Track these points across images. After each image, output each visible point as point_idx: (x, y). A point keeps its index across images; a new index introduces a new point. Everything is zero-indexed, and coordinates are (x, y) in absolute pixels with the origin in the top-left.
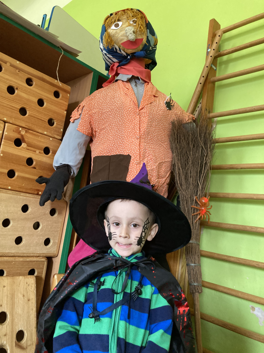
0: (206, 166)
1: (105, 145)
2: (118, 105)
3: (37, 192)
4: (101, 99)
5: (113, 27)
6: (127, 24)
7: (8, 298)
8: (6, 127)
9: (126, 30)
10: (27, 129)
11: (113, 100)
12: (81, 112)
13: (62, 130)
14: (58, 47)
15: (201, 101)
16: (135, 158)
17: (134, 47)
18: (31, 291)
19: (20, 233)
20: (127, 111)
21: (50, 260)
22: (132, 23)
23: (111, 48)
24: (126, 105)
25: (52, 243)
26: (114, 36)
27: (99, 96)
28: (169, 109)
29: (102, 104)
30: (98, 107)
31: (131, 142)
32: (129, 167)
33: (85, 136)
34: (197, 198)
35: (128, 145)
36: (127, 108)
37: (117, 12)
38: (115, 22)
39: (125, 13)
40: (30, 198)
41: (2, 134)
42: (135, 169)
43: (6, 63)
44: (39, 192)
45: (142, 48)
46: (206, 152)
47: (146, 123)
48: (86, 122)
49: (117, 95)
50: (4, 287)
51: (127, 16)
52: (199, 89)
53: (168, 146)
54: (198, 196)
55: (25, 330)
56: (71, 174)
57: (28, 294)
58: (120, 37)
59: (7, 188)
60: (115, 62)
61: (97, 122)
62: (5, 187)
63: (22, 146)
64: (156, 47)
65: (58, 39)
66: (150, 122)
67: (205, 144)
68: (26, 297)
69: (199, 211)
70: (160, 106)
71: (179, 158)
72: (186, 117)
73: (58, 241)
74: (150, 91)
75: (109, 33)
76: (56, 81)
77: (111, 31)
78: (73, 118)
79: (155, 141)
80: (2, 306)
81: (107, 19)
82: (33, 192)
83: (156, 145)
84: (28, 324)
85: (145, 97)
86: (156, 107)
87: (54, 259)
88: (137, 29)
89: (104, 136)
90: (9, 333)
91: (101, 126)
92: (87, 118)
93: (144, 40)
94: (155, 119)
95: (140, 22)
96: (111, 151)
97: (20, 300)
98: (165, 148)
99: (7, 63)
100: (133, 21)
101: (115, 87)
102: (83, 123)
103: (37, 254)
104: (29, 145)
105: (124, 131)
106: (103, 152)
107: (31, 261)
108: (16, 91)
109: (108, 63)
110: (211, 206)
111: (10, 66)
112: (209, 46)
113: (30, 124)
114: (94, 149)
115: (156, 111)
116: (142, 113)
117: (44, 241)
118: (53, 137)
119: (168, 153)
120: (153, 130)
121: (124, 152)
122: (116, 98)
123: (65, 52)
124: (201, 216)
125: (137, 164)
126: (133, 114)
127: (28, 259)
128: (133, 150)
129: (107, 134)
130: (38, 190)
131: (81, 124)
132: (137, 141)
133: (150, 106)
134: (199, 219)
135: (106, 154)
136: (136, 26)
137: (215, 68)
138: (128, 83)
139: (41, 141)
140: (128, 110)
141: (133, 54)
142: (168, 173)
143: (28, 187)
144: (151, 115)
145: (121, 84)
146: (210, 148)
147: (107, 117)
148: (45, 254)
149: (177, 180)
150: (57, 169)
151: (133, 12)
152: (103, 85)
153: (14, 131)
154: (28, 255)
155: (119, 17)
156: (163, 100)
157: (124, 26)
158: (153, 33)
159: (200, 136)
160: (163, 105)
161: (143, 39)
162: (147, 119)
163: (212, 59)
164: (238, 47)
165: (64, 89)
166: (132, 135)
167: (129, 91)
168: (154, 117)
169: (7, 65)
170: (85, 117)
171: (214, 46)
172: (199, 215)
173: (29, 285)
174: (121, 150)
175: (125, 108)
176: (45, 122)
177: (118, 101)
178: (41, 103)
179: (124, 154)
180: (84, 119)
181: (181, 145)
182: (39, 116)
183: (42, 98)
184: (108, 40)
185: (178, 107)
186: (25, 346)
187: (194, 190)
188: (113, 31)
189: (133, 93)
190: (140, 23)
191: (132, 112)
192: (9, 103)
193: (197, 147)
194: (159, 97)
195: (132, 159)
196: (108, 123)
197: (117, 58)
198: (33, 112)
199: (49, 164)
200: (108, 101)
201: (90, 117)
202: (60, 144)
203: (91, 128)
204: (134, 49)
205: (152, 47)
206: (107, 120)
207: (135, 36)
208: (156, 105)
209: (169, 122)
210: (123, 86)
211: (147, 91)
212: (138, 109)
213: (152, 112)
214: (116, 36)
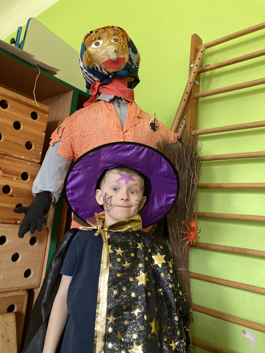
0: (193, 188)
3: (15, 221)
4: (82, 121)
5: (93, 46)
6: (108, 42)
9: (107, 49)
10: (3, 155)
11: (96, 122)
12: (61, 134)
13: (41, 153)
14: (35, 66)
15: (185, 118)
18: (11, 331)
20: (110, 135)
21: (31, 292)
22: (113, 41)
23: (91, 68)
24: (109, 128)
26: (94, 55)
27: (80, 117)
28: (153, 131)
29: (84, 126)
30: (80, 129)
33: (66, 160)
34: (185, 223)
36: (110, 131)
37: (97, 29)
38: (95, 40)
39: (105, 31)
40: (8, 229)
44: (17, 221)
45: (124, 67)
46: (193, 174)
48: (67, 145)
49: (99, 117)
51: (107, 34)
52: (183, 105)
54: (186, 220)
56: (52, 201)
57: (8, 334)
58: (101, 56)
60: (96, 81)
61: (78, 146)
64: (139, 65)
65: (34, 58)
67: (191, 165)
68: (5, 338)
69: (187, 236)
70: (145, 128)
72: (171, 137)
73: (40, 271)
74: (134, 112)
75: (89, 52)
76: (33, 102)
77: (91, 49)
78: (53, 141)
81: (86, 37)
82: (11, 222)
85: (129, 119)
86: (140, 129)
87: (35, 291)
88: (119, 48)
92: (68, 141)
93: (126, 59)
95: (122, 40)
100: (114, 40)
101: (97, 108)
102: (64, 146)
103: (17, 287)
104: (5, 172)
107: (10, 297)
109: (89, 82)
110: (200, 229)
112: (192, 61)
113: (6, 149)
115: (141, 133)
117: (24, 273)
118: (31, 161)
122: (99, 120)
123: (41, 70)
124: (190, 242)
126: (117, 137)
127: (7, 295)
130: (17, 219)
131: (62, 148)
133: (135, 129)
134: (188, 245)
136: (117, 44)
137: (198, 84)
138: (111, 103)
139: (18, 167)
140: (111, 133)
143: (5, 217)
144: (135, 138)
145: (103, 105)
146: (196, 169)
147: (89, 140)
148: (26, 286)
150: (36, 196)
151: (114, 30)
152: (84, 105)
154: (6, 290)
155: (99, 36)
156: (147, 121)
157: (104, 45)
158: (135, 51)
159: (187, 157)
160: (148, 127)
161: (125, 58)
163: (195, 75)
164: (220, 63)
165: (42, 109)
167: (112, 113)
168: (139, 140)
170: (66, 140)
171: (197, 62)
172: (188, 241)
173: (8, 324)
176: (23, 146)
177: (100, 124)
178: (17, 125)
180: (64, 142)
182: (15, 140)
183: (18, 120)
184: (89, 59)
185: (162, 128)
187: (182, 213)
188: (93, 50)
189: (115, 115)
190: (121, 42)
193: (183, 170)
194: (143, 118)
197: (99, 77)
198: (9, 136)
199: (27, 190)
200: (90, 123)
201: (71, 140)
202: (40, 169)
203: (73, 151)
204: (116, 68)
205: (135, 65)
206: (90, 143)
207: (116, 55)
208: (140, 127)
209: (154, 144)
210: (105, 107)
211: (131, 112)
212: (122, 132)
213: (137, 135)
214: (96, 55)
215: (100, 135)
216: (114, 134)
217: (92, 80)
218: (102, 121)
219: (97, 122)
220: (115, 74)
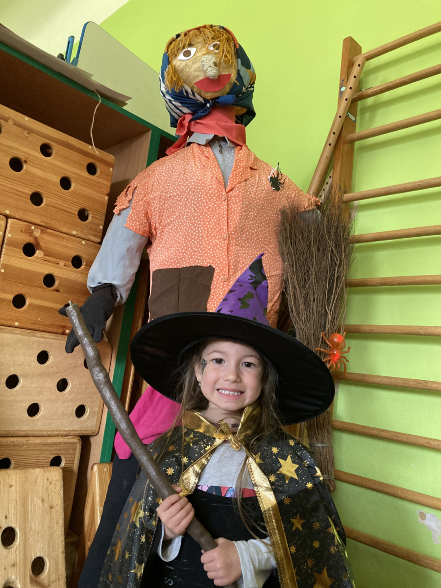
0: (339, 282)
1: (172, 251)
2: (191, 184)
3: (62, 330)
4: (163, 175)
5: (181, 57)
6: (204, 51)
7: (18, 504)
8: (9, 225)
9: (203, 61)
10: (44, 228)
11: (184, 176)
12: (131, 197)
13: (101, 227)
14: (93, 91)
15: (331, 174)
16: (221, 272)
17: (217, 90)
18: (55, 493)
19: (35, 399)
20: (206, 195)
21: (85, 440)
22: (212, 48)
23: (178, 92)
24: (205, 185)
25: (88, 413)
26: (182, 72)
27: (160, 170)
28: (275, 189)
29: (165, 183)
30: (159, 188)
31: (213, 246)
32: (210, 286)
33: (139, 236)
34: (324, 335)
35: (209, 250)
36: (206, 190)
37: (187, 31)
38: (184, 47)
39: (200, 33)
40: (51, 340)
41: (2, 237)
42: (221, 289)
43: (6, 120)
44: (65, 329)
45: (229, 90)
46: (338, 259)
47: (238, 213)
48: (140, 213)
49: (189, 168)
50: (11, 486)
51: (203, 38)
52: (328, 153)
53: (277, 250)
54: (327, 331)
55: (46, 556)
56: (116, 300)
57: (50, 497)
58: (193, 73)
59: (13, 325)
60: (185, 114)
61: (157, 214)
62: (9, 323)
63: (36, 255)
64: (253, 87)
65: (92, 78)
66: (245, 211)
67: (336, 245)
68: (47, 503)
69: (328, 356)
70: (261, 185)
71: (294, 269)
72: (304, 200)
73: (99, 409)
74: (244, 161)
75: (174, 67)
76: (90, 147)
77: (178, 62)
78: (118, 207)
79: (253, 242)
80: (8, 517)
81: (171, 43)
82: (56, 330)
83: (255, 250)
84: (51, 547)
85: (237, 170)
86: (254, 186)
87: (92, 440)
88: (221, 59)
89: (170, 236)
90: (20, 561)
91: (164, 220)
92: (142, 206)
93: (232, 76)
94: (253, 206)
95: (225, 46)
96: (182, 261)
97: (36, 507)
98: (271, 254)
99: (9, 121)
100: (214, 46)
101: (187, 155)
102: (136, 215)
103: (65, 431)
104: (47, 253)
105: (201, 227)
106: (168, 262)
107: (54, 444)
108: (25, 166)
109: (175, 115)
110: (349, 348)
111: (14, 124)
112: (343, 82)
113: (49, 219)
114: (154, 257)
115: (255, 193)
116: (231, 197)
117: (75, 410)
118: (88, 239)
119: (276, 262)
120: (249, 225)
121: (202, 261)
122: (189, 173)
123: (103, 99)
124: (333, 365)
125: (224, 282)
126: (216, 199)
127: (50, 440)
128: (217, 258)
129: (174, 232)
130: (64, 327)
131: (132, 217)
132: (224, 243)
133: (245, 186)
135: (174, 266)
136: (218, 53)
137: (353, 119)
138: (208, 147)
139: (67, 247)
140: (208, 193)
141: (215, 99)
142: (276, 294)
143: (47, 322)
144: (245, 200)
145: (196, 150)
146: (345, 252)
147: (173, 204)
148: (78, 430)
149: (291, 305)
150: (93, 292)
151: (214, 31)
152: (167, 152)
153: (22, 231)
154: (49, 433)
155: (190, 40)
156: (266, 174)
157: (198, 54)
158: (246, 63)
159: (329, 233)
160: (267, 183)
161: (231, 74)
162: (239, 206)
163: (348, 103)
164: (391, 82)
165: (103, 159)
166: (216, 233)
167: (210, 162)
168: (251, 203)
169: (8, 123)
170: (139, 205)
171: (352, 82)
172: (329, 364)
173: (51, 483)
174: (197, 259)
175: (203, 189)
176: (74, 214)
177: (191, 178)
178: (65, 183)
179: (203, 264)
180: (135, 209)
181: (297, 248)
182: (62, 205)
183: (67, 176)
184: (173, 77)
185: (290, 185)
186: (46, 582)
187: (320, 321)
188: (180, 63)
189: (215, 165)
190: (225, 50)
191: (214, 195)
192: (13, 185)
193: (323, 251)
194: (259, 170)
195: (216, 273)
196: (176, 214)
197: (190, 106)
198: (53, 199)
199: (81, 283)
200: (175, 178)
201: (145, 205)
202: (99, 251)
203: (148, 223)
204: (217, 91)
205: (246, 87)
206: (174, 209)
207: (217, 70)
208: (254, 183)
209: (277, 211)
210: (199, 153)
211: (240, 160)
212: (224, 190)
213: (248, 196)
214: (186, 71)
215: (190, 195)
216: (212, 194)
217: (178, 111)
218: (193, 174)
219: (187, 175)
220: (215, 102)
